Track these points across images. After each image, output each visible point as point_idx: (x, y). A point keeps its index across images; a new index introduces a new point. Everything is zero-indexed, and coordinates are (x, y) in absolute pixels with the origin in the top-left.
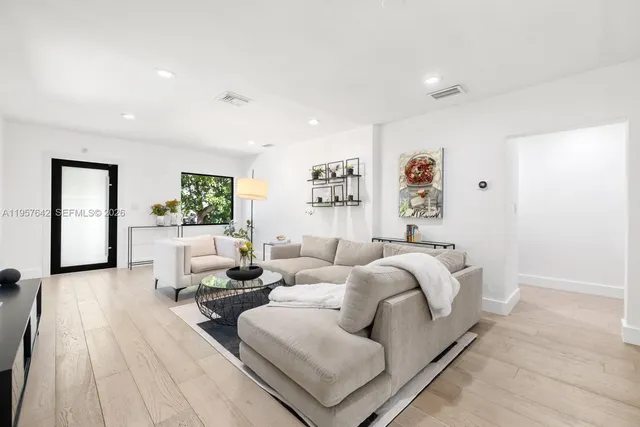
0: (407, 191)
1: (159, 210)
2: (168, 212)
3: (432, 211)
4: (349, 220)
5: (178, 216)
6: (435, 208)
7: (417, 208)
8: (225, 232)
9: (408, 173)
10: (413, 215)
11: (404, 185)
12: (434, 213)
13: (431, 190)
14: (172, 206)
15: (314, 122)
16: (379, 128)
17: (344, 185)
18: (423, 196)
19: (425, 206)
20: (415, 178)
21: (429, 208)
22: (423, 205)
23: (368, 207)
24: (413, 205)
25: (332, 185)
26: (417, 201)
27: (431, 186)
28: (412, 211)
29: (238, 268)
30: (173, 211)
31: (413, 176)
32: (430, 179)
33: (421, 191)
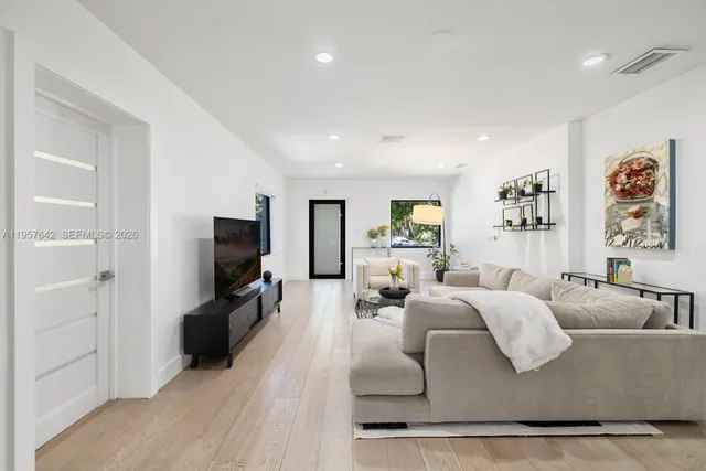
0: (615, 209)
1: (372, 235)
2: (379, 236)
3: (653, 238)
4: (543, 247)
5: (387, 240)
6: (658, 234)
7: (631, 235)
8: (428, 256)
9: (613, 183)
10: (625, 243)
11: (613, 200)
12: (656, 243)
13: (652, 206)
14: (382, 230)
15: (484, 138)
16: (579, 125)
17: (534, 203)
18: (637, 215)
19: (642, 230)
20: (623, 190)
21: (649, 234)
22: (639, 229)
23: (563, 232)
24: (625, 229)
25: (522, 205)
26: (629, 224)
27: (652, 200)
28: (624, 239)
29: (388, 288)
30: (383, 235)
31: (618, 187)
32: (649, 190)
33: (634, 208)
